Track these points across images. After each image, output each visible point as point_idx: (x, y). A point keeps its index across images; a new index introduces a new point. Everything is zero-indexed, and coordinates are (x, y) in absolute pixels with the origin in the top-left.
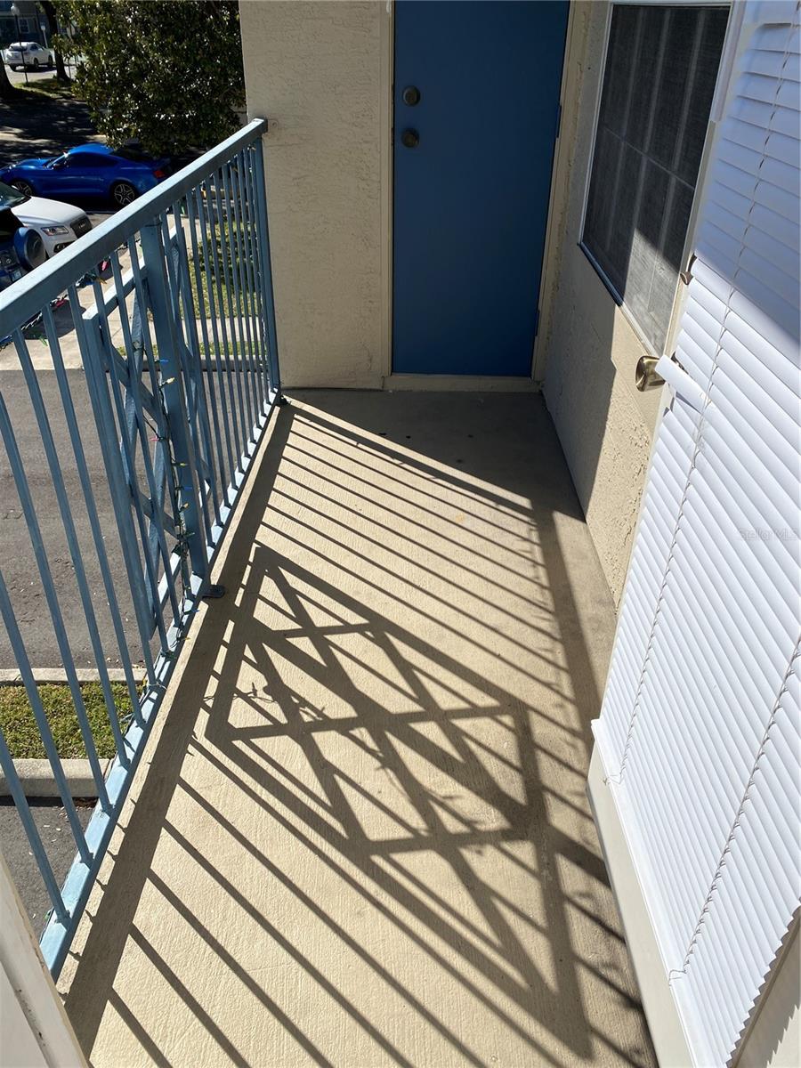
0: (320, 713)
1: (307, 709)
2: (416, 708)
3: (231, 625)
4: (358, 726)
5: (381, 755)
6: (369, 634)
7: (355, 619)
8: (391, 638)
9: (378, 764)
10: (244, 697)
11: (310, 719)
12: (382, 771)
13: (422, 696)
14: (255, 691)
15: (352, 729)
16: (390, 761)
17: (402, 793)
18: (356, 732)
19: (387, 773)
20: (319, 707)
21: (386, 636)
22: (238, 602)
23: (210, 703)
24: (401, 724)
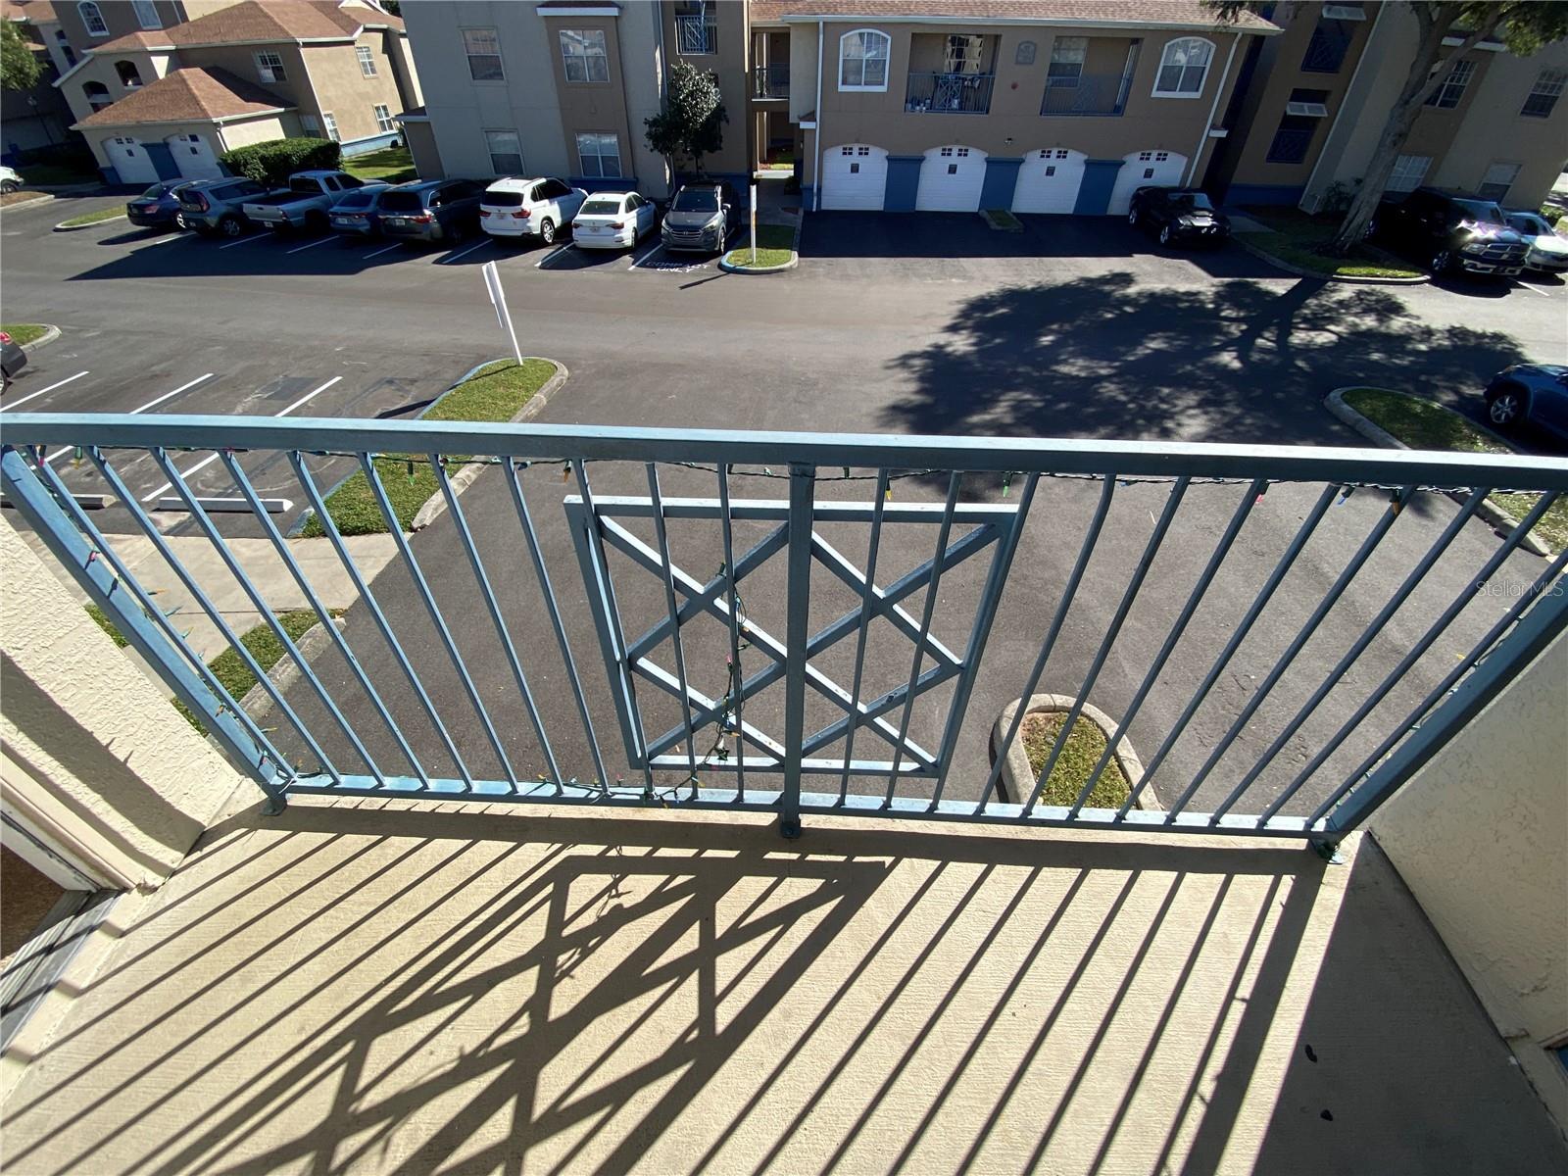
0: (567, 973)
1: (576, 957)
2: (540, 1108)
3: (733, 854)
4: (533, 1023)
5: (482, 1053)
6: (694, 1034)
7: (725, 1015)
8: (680, 1072)
9: (468, 1049)
10: (614, 885)
11: (559, 964)
12: (456, 1054)
13: (559, 1118)
14: (618, 895)
15: (531, 1016)
16: (468, 1066)
17: (416, 1081)
18: (525, 1019)
19: (452, 1061)
20: (576, 972)
21: (686, 1062)
22: (771, 855)
23: (613, 853)
24: (521, 1085)
